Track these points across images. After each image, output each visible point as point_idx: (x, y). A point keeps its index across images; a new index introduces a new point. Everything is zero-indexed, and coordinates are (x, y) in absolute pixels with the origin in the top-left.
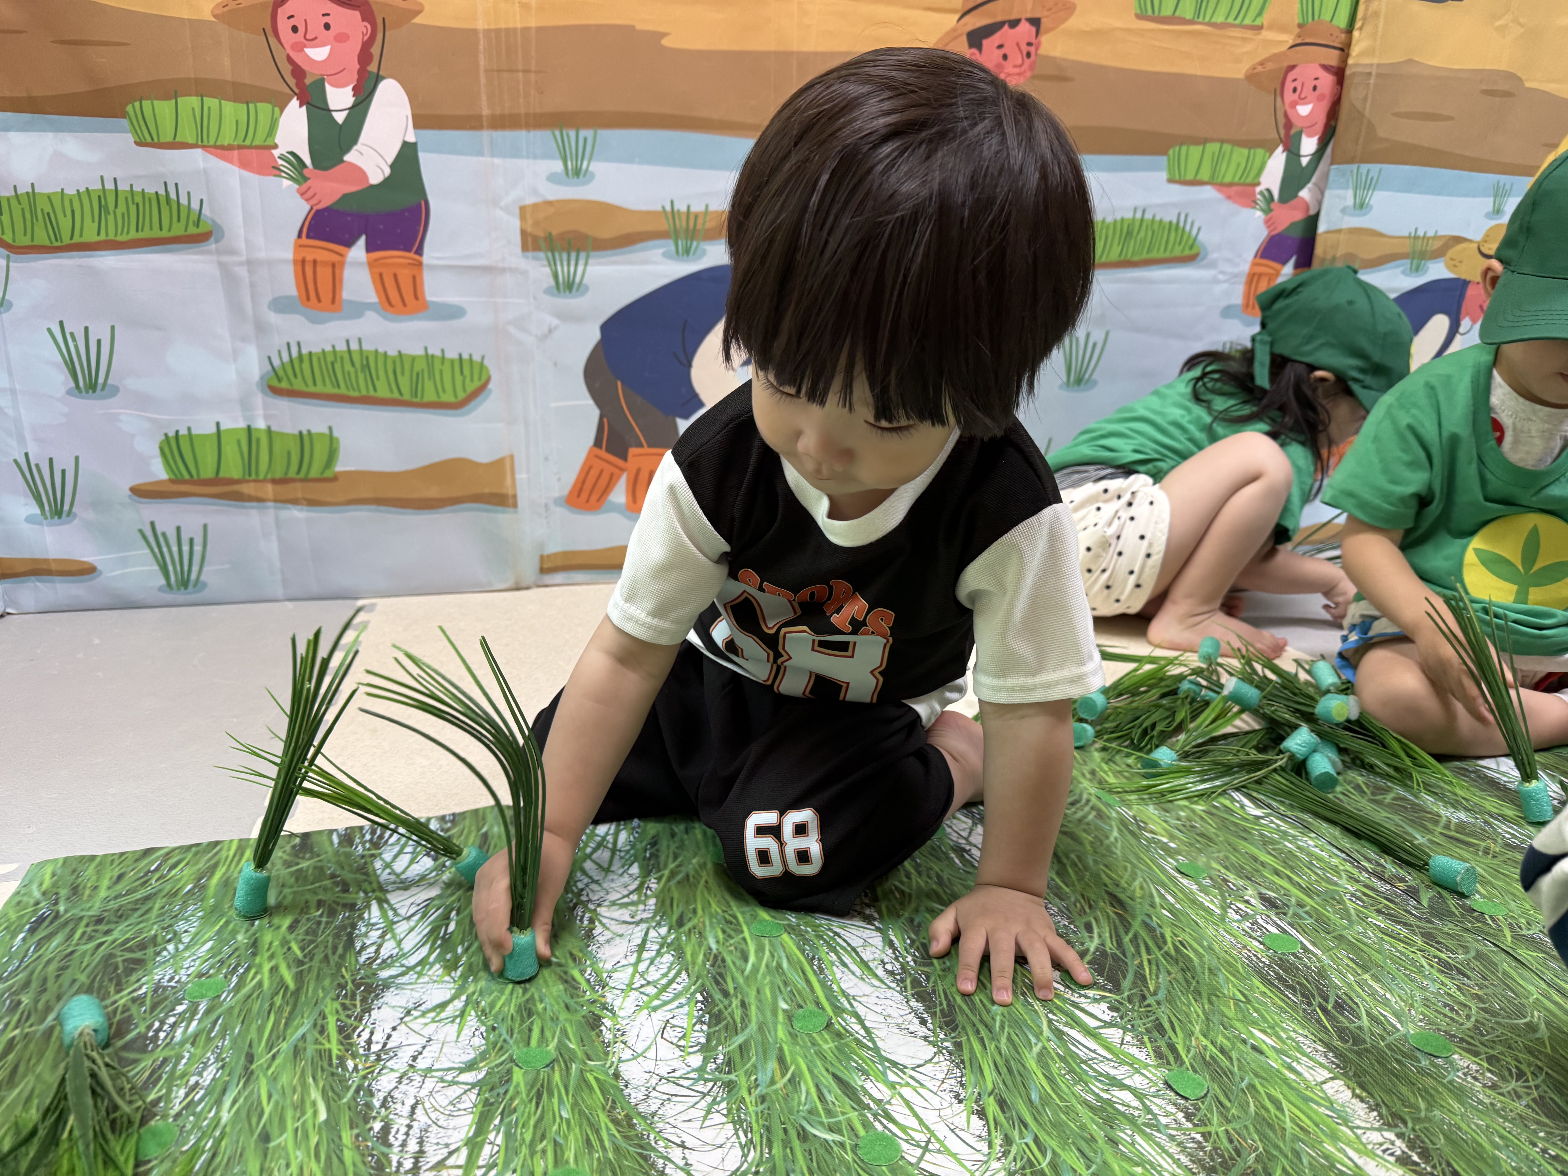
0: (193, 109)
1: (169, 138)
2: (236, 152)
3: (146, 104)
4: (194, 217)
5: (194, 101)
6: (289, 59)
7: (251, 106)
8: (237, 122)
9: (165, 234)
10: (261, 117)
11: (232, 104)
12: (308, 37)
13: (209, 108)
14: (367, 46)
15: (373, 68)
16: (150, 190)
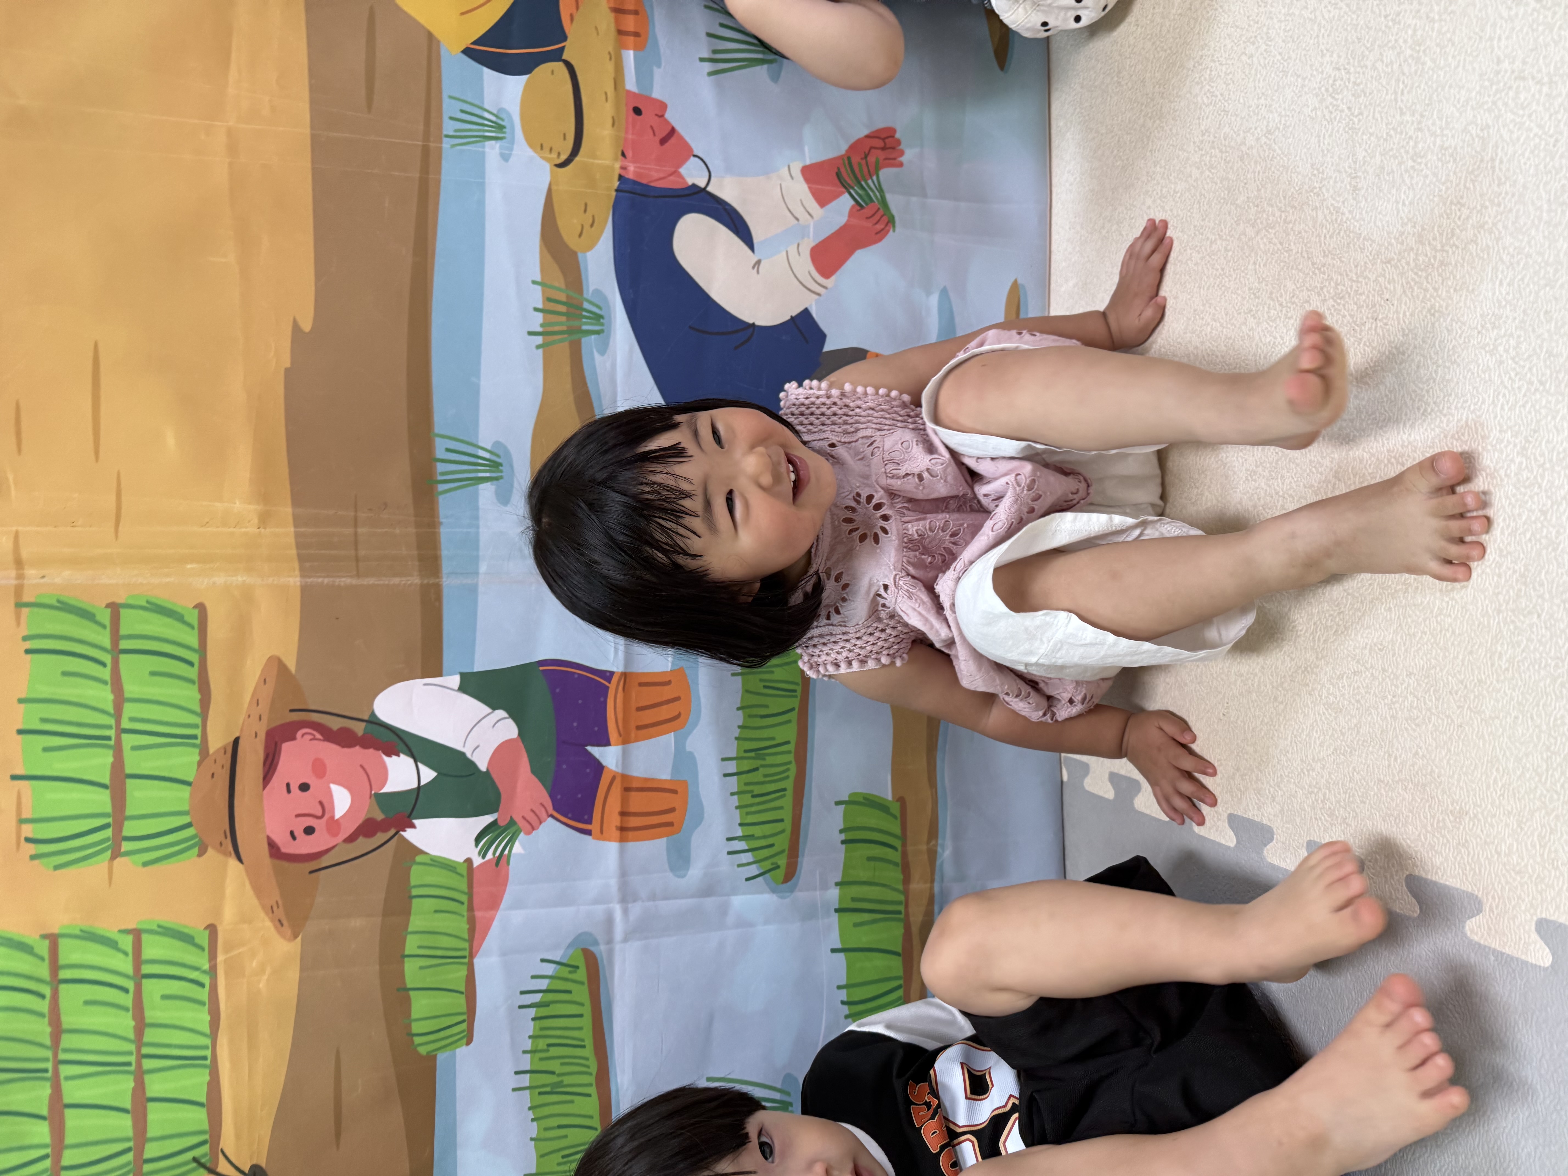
0: (421, 968)
1: (462, 1000)
2: (478, 914)
3: (416, 1028)
4: (565, 972)
5: (410, 967)
6: (351, 839)
7: (415, 892)
8: (436, 911)
9: (587, 1011)
10: (429, 880)
11: (412, 918)
12: (320, 813)
13: (420, 947)
14: (330, 736)
15: (359, 729)
16: (530, 1028)
